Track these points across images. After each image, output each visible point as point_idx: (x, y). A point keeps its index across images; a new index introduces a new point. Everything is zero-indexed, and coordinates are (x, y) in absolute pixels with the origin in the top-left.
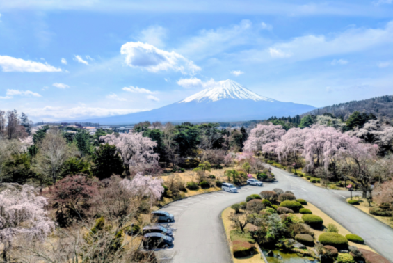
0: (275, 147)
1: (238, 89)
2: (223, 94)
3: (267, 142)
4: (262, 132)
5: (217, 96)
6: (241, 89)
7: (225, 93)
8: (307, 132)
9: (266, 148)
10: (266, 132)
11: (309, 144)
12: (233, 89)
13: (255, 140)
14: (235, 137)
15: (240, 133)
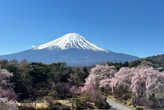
0: (109, 82)
1: (81, 41)
2: (70, 44)
3: (103, 78)
4: (100, 71)
5: (65, 45)
6: (84, 41)
7: (71, 44)
8: (133, 71)
9: (103, 83)
10: (102, 71)
11: (136, 79)
12: (78, 40)
13: (94, 77)
14: (79, 75)
15: (83, 72)
